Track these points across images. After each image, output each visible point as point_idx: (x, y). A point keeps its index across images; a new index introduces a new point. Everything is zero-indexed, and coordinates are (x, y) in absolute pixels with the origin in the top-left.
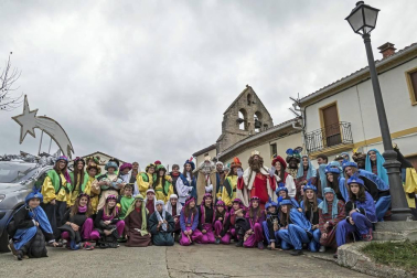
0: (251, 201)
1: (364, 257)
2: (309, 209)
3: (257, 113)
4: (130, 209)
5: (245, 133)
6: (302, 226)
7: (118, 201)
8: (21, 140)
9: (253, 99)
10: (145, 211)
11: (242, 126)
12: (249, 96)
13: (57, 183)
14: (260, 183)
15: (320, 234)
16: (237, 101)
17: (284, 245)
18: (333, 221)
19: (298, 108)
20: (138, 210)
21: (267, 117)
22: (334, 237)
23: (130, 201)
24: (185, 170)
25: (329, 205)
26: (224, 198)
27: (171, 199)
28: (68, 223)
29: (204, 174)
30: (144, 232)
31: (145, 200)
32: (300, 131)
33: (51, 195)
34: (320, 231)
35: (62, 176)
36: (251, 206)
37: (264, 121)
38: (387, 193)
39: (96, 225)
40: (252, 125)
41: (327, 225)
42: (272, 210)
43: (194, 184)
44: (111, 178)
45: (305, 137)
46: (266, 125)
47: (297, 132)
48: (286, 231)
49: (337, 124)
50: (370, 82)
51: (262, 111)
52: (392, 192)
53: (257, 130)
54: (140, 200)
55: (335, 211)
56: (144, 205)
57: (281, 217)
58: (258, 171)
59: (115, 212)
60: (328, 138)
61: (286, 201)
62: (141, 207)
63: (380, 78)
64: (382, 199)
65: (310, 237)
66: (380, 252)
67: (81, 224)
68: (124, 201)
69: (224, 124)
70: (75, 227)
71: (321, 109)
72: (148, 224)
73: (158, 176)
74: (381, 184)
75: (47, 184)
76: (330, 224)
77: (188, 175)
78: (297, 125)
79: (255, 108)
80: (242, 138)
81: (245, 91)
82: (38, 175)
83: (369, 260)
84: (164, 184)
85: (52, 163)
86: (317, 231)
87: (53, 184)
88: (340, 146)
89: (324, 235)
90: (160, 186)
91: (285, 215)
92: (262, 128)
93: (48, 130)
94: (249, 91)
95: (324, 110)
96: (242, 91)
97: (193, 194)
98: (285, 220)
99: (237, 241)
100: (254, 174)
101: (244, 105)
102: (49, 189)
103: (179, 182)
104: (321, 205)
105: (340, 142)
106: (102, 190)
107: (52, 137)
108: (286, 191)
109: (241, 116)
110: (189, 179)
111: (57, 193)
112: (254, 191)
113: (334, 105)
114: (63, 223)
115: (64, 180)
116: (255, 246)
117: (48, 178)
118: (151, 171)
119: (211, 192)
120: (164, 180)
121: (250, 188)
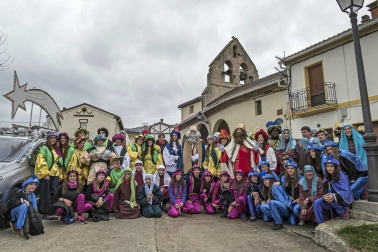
0: (235, 174)
1: (340, 240)
2: (290, 184)
3: (243, 65)
4: (120, 182)
5: (231, 85)
6: (283, 201)
7: (108, 174)
8: (13, 116)
9: (238, 51)
10: (133, 184)
11: (227, 78)
12: (235, 47)
13: (50, 159)
14: (244, 156)
15: (299, 210)
16: (222, 53)
17: (265, 218)
18: (312, 198)
19: (283, 66)
20: (127, 182)
21: (253, 70)
22: (313, 213)
23: (119, 174)
24: (172, 140)
25: (309, 182)
26: (210, 168)
27: (159, 170)
28: (61, 199)
29: (190, 143)
30: (133, 204)
31: (134, 172)
32: (285, 89)
33: (44, 172)
34: (300, 206)
35: (54, 151)
36: (235, 179)
37: (250, 73)
38: (365, 174)
39: (88, 199)
40: (238, 78)
41: (306, 201)
42: (254, 179)
43: (180, 153)
44: (100, 150)
45: (290, 96)
46: (251, 78)
47: (281, 90)
48: (267, 206)
49: (322, 84)
50: (352, 44)
51: (248, 63)
52: (369, 173)
53: (242, 82)
54: (129, 173)
55: (314, 188)
56: (133, 178)
57: (262, 191)
58: (242, 144)
59: (106, 185)
60: (312, 97)
61: (269, 176)
62: (130, 179)
63: (361, 40)
64: (360, 180)
65: (290, 211)
66: (354, 237)
67: (74, 200)
68: (114, 173)
69: (209, 76)
70: (68, 202)
71: (306, 68)
72: (137, 196)
73: (147, 146)
74: (360, 165)
75: (40, 161)
76: (310, 201)
77: (174, 144)
78: (282, 83)
79: (240, 60)
80: (227, 90)
81: (231, 43)
82: (31, 151)
83: (344, 243)
84: (152, 154)
85: (43, 136)
86: (297, 206)
87: (46, 160)
88: (324, 107)
89: (304, 211)
90: (149, 155)
91: (267, 188)
92: (248, 80)
93: (37, 101)
94: (235, 43)
95: (309, 69)
96: (227, 43)
97: (180, 163)
98: (267, 194)
99: (221, 212)
100: (238, 147)
101: (230, 57)
102: (43, 166)
103: (166, 151)
104: (302, 182)
105: (323, 102)
106: (92, 162)
107: (42, 108)
108: (269, 165)
109: (226, 68)
110: (175, 148)
111: (50, 169)
112: (238, 164)
113: (320, 65)
114: (57, 200)
115: (56, 156)
116: (238, 217)
117: (40, 155)
118: (140, 142)
119: (197, 161)
120: (153, 150)
121: (233, 160)
